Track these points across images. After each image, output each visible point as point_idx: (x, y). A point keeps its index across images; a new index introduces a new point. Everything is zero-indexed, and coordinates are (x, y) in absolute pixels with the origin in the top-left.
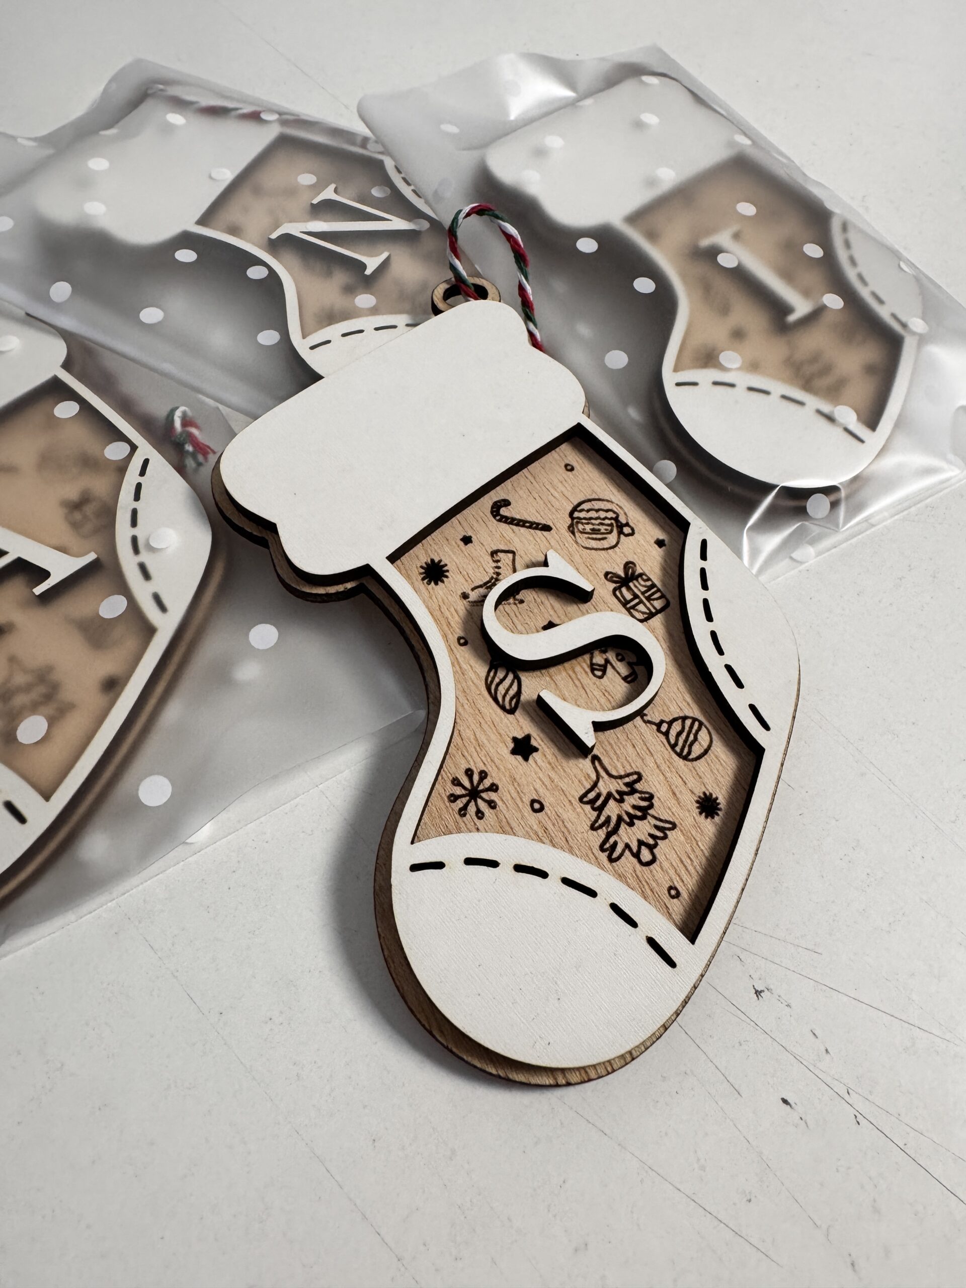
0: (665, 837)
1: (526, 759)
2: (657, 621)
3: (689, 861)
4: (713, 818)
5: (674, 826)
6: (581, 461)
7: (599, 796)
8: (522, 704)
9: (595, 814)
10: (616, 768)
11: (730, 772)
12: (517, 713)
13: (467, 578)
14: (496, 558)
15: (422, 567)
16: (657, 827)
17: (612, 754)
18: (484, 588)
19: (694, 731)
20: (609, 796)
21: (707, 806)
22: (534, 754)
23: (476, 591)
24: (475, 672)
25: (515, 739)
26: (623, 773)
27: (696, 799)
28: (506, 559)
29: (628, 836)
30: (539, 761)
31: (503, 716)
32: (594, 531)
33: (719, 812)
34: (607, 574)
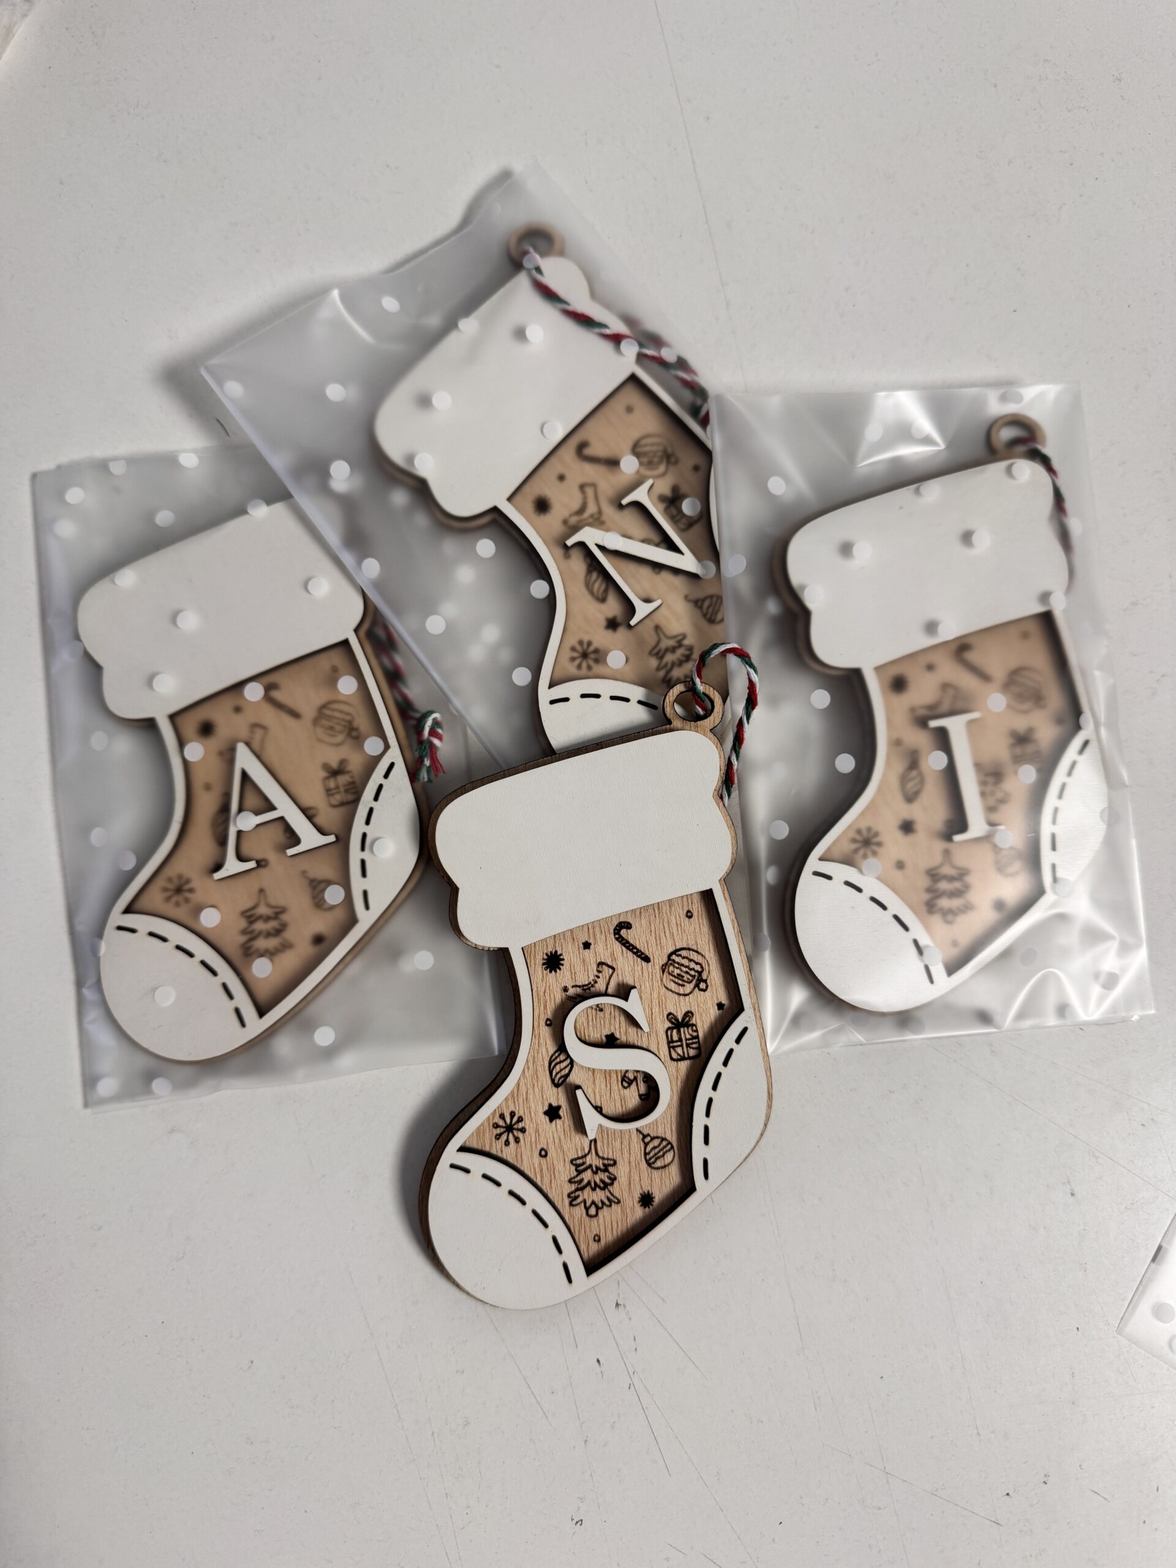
0: (610, 1206)
1: (551, 1121)
2: (684, 1065)
3: (616, 1226)
4: (645, 1207)
5: (619, 1202)
6: (700, 913)
7: (584, 1163)
8: (566, 1084)
9: (575, 1173)
10: (603, 1153)
11: (672, 1187)
12: (560, 1089)
13: (573, 974)
14: (600, 969)
15: (547, 954)
16: (608, 1199)
17: (605, 1142)
18: (582, 988)
19: (665, 1150)
20: (590, 1166)
21: (646, 1199)
22: (558, 1120)
23: (574, 988)
24: (547, 1049)
25: (550, 1105)
26: (606, 1156)
27: (641, 1192)
28: (607, 971)
29: (588, 1195)
30: (558, 1126)
31: (550, 1086)
32: (679, 976)
33: (651, 1206)
34: (670, 1014)
